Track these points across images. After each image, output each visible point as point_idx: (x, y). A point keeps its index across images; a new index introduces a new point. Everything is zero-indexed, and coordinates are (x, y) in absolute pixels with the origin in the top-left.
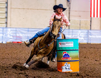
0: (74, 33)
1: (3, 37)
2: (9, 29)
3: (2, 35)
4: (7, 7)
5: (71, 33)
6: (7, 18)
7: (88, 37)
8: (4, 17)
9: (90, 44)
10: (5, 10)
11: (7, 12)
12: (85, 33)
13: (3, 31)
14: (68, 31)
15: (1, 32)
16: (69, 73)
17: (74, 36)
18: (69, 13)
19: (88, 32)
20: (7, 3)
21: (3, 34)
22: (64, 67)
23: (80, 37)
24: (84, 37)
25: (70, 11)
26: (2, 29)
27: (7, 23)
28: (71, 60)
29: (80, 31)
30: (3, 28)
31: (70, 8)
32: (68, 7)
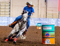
0: (49, 20)
1: (7, 22)
2: (11, 18)
4: (10, 5)
6: (10, 11)
7: (57, 23)
8: (8, 11)
9: (58, 27)
10: (9, 7)
11: (10, 8)
13: (8, 19)
14: (45, 19)
17: (49, 22)
18: (46, 9)
19: (57, 20)
20: (10, 3)
21: (8, 21)
22: (46, 41)
24: (55, 23)
25: (46, 7)
26: (7, 18)
27: (10, 14)
28: (50, 37)
29: (53, 19)
31: (47, 6)
32: (46, 5)
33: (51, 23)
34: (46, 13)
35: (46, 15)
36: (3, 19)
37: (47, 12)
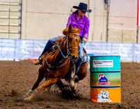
0: (113, 48)
3: (13, 49)
4: (21, 11)
5: (110, 48)
6: (20, 25)
8: (17, 25)
9: (136, 63)
10: (19, 14)
11: (21, 18)
12: (129, 48)
13: (15, 44)
14: (105, 44)
15: (13, 45)
16: (107, 103)
17: (113, 51)
18: (108, 20)
20: (21, 5)
21: (15, 48)
22: (100, 96)
23: (123, 53)
25: (108, 16)
26: (13, 41)
27: (20, 33)
29: (122, 45)
30: (15, 40)
31: (108, 13)
32: (106, 12)
33: (117, 53)
34: (108, 30)
35: (107, 36)
36: (3, 44)
37: (109, 28)
